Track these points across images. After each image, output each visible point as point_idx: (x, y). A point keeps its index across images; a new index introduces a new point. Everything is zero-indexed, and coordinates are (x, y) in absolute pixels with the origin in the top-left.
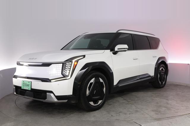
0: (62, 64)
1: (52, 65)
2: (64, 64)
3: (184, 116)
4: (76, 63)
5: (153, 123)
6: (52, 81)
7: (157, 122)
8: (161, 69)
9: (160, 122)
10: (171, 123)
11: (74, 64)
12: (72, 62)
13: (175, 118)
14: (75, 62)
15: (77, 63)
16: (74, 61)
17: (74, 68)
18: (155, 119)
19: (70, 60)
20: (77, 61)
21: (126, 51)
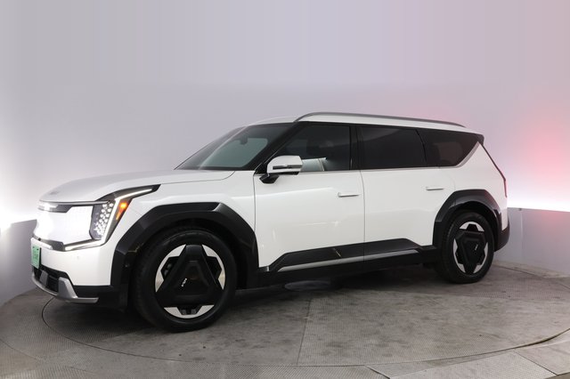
0: (92, 207)
1: (73, 208)
2: (96, 207)
3: (508, 354)
4: (124, 206)
5: (421, 372)
6: (67, 248)
7: (435, 369)
8: (465, 226)
9: (442, 369)
10: (473, 371)
11: (119, 208)
12: (114, 202)
13: (485, 360)
14: (122, 201)
15: (128, 204)
16: (118, 200)
17: (117, 218)
18: (429, 362)
19: (109, 198)
20: (129, 201)
21: (296, 173)
